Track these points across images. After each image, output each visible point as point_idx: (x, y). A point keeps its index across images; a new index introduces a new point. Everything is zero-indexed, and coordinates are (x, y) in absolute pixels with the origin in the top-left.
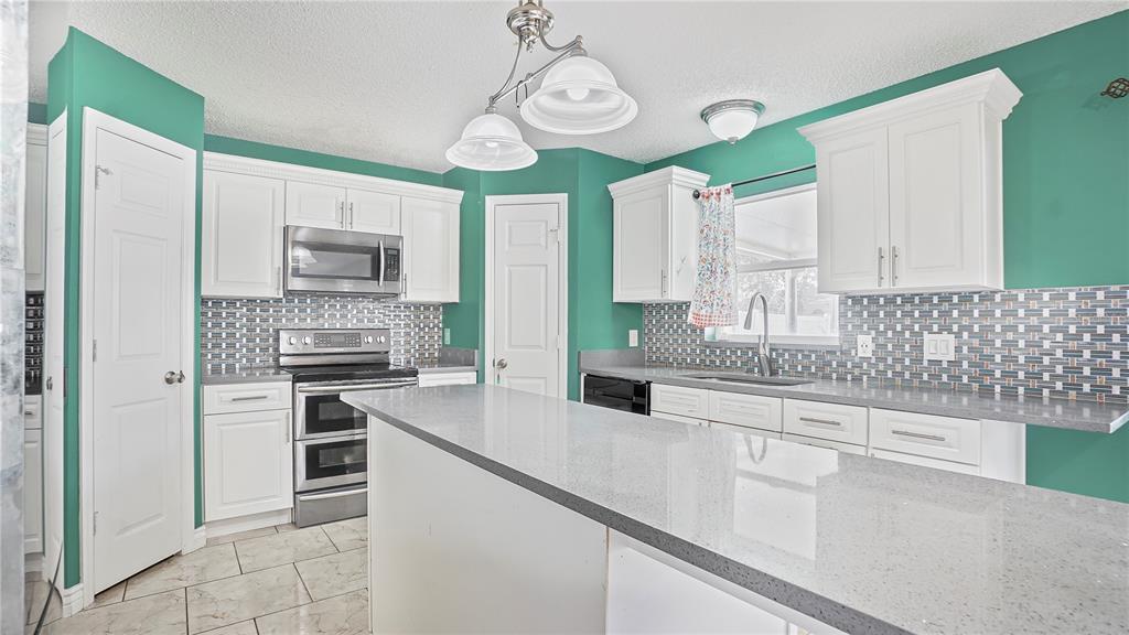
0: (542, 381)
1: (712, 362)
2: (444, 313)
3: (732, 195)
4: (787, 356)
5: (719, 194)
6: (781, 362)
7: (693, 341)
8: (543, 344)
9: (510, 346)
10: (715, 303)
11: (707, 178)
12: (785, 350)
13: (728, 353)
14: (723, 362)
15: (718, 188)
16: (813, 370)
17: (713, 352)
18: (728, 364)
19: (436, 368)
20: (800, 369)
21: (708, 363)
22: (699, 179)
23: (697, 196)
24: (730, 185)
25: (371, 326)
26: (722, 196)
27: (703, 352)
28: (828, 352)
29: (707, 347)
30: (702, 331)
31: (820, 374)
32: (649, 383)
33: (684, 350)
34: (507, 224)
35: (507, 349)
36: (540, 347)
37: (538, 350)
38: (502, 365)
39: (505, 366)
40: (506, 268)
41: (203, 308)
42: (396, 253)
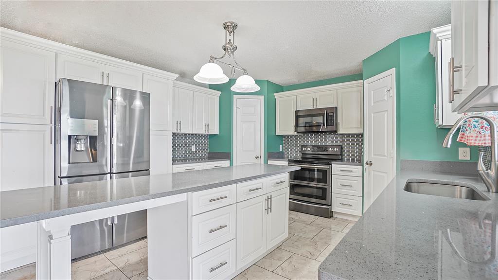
0: (386, 175)
8: (386, 154)
9: (374, 155)
25: (337, 144)
34: (372, 92)
35: (372, 156)
36: (384, 156)
37: (385, 158)
38: (370, 164)
39: (371, 164)
40: (372, 114)
41: (284, 139)
42: (332, 114)
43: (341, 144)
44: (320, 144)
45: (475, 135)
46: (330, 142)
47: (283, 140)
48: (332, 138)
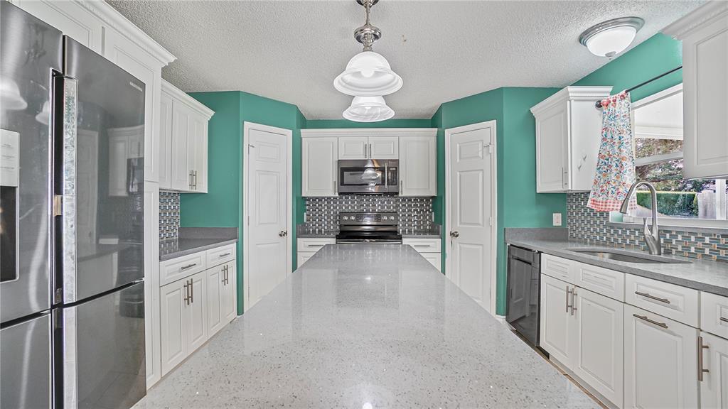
0: (481, 247)
1: (616, 240)
2: (432, 203)
3: (627, 100)
4: (680, 238)
5: (615, 101)
6: (674, 243)
7: (601, 222)
8: (481, 222)
9: (461, 223)
10: (610, 192)
11: (610, 89)
12: (678, 232)
13: (628, 233)
14: (624, 240)
15: (614, 96)
16: (707, 252)
17: (616, 232)
18: (628, 242)
19: (422, 235)
20: (693, 250)
21: (612, 240)
22: (603, 92)
23: (599, 106)
24: (624, 92)
25: (389, 210)
26: (617, 102)
27: (608, 231)
28: (723, 236)
29: (612, 227)
30: (608, 213)
31: (715, 257)
32: (540, 252)
33: (595, 230)
34: (458, 145)
35: (458, 225)
36: (479, 224)
37: (478, 226)
38: (454, 235)
39: (457, 236)
40: (458, 173)
41: (307, 203)
42: (394, 169)
43: (395, 210)
44: (365, 210)
45: (612, 201)
46: (380, 208)
47: (306, 205)
48: (383, 202)
